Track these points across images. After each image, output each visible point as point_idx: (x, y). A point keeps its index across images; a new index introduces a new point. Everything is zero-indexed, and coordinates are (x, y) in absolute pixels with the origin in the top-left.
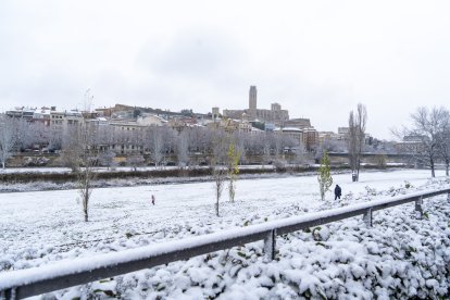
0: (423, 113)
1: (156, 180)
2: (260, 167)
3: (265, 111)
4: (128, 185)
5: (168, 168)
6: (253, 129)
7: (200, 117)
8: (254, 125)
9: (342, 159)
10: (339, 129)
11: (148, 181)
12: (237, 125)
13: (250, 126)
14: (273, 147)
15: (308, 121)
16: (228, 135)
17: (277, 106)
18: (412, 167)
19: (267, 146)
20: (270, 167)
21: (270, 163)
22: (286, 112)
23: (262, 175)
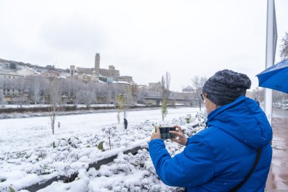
0: (197, 79)
1: (44, 113)
2: (106, 105)
3: (105, 70)
4: (25, 117)
5: (45, 106)
6: (100, 81)
7: (60, 71)
8: (100, 79)
9: (151, 101)
10: (150, 84)
11: (39, 114)
12: (89, 78)
13: (98, 79)
14: (113, 93)
15: (131, 78)
16: (84, 85)
17: (112, 67)
18: (187, 106)
19: (110, 92)
20: (112, 105)
21: (112, 103)
22: (118, 71)
23: (111, 110)
